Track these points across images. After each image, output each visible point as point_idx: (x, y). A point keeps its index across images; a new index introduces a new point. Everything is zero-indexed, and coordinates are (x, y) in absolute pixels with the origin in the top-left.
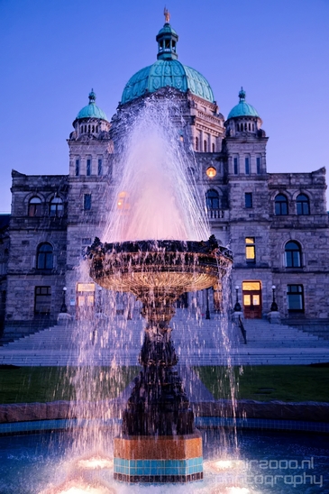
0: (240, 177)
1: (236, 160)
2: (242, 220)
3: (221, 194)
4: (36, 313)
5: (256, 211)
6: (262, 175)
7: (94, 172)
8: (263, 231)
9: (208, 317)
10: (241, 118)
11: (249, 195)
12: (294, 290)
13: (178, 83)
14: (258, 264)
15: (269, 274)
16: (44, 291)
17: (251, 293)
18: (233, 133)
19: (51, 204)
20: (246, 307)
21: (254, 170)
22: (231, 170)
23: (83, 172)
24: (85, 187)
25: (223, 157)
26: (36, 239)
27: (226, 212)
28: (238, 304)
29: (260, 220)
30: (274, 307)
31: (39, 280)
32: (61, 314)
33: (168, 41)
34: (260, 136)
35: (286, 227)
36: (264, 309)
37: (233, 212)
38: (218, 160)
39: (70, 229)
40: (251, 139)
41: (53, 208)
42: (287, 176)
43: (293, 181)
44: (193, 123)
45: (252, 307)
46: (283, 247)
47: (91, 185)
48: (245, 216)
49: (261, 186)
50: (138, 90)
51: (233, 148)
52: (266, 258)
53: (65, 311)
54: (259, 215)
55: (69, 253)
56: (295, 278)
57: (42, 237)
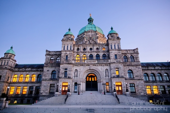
0: (113, 50)
1: (111, 45)
2: (114, 63)
3: (107, 55)
4: (50, 93)
5: (118, 60)
6: (119, 49)
7: (69, 49)
8: (121, 66)
9: (105, 94)
10: (112, 34)
11: (116, 55)
12: (132, 85)
13: (94, 29)
14: (120, 76)
15: (124, 79)
16: (53, 85)
17: (119, 86)
18: (110, 38)
19: (56, 59)
20: (117, 91)
21: (117, 48)
22: (110, 48)
23: (66, 49)
24: (66, 53)
25: (107, 45)
26: (51, 69)
27: (109, 60)
28: (115, 90)
29: (120, 63)
30: (127, 90)
31: (51, 82)
32: (56, 93)
33: (91, 21)
34: (118, 38)
35: (127, 65)
36: (123, 91)
37: (111, 60)
38: (106, 45)
39: (61, 66)
40: (116, 39)
41: (57, 60)
42: (127, 50)
43: (128, 52)
44: (98, 39)
45: (119, 91)
46: (127, 72)
47: (68, 53)
48: (115, 61)
49: (120, 52)
50: (83, 31)
51: (110, 42)
52: (123, 74)
53: (58, 92)
54: (119, 61)
55: (60, 73)
56: (132, 81)
57: (53, 69)
